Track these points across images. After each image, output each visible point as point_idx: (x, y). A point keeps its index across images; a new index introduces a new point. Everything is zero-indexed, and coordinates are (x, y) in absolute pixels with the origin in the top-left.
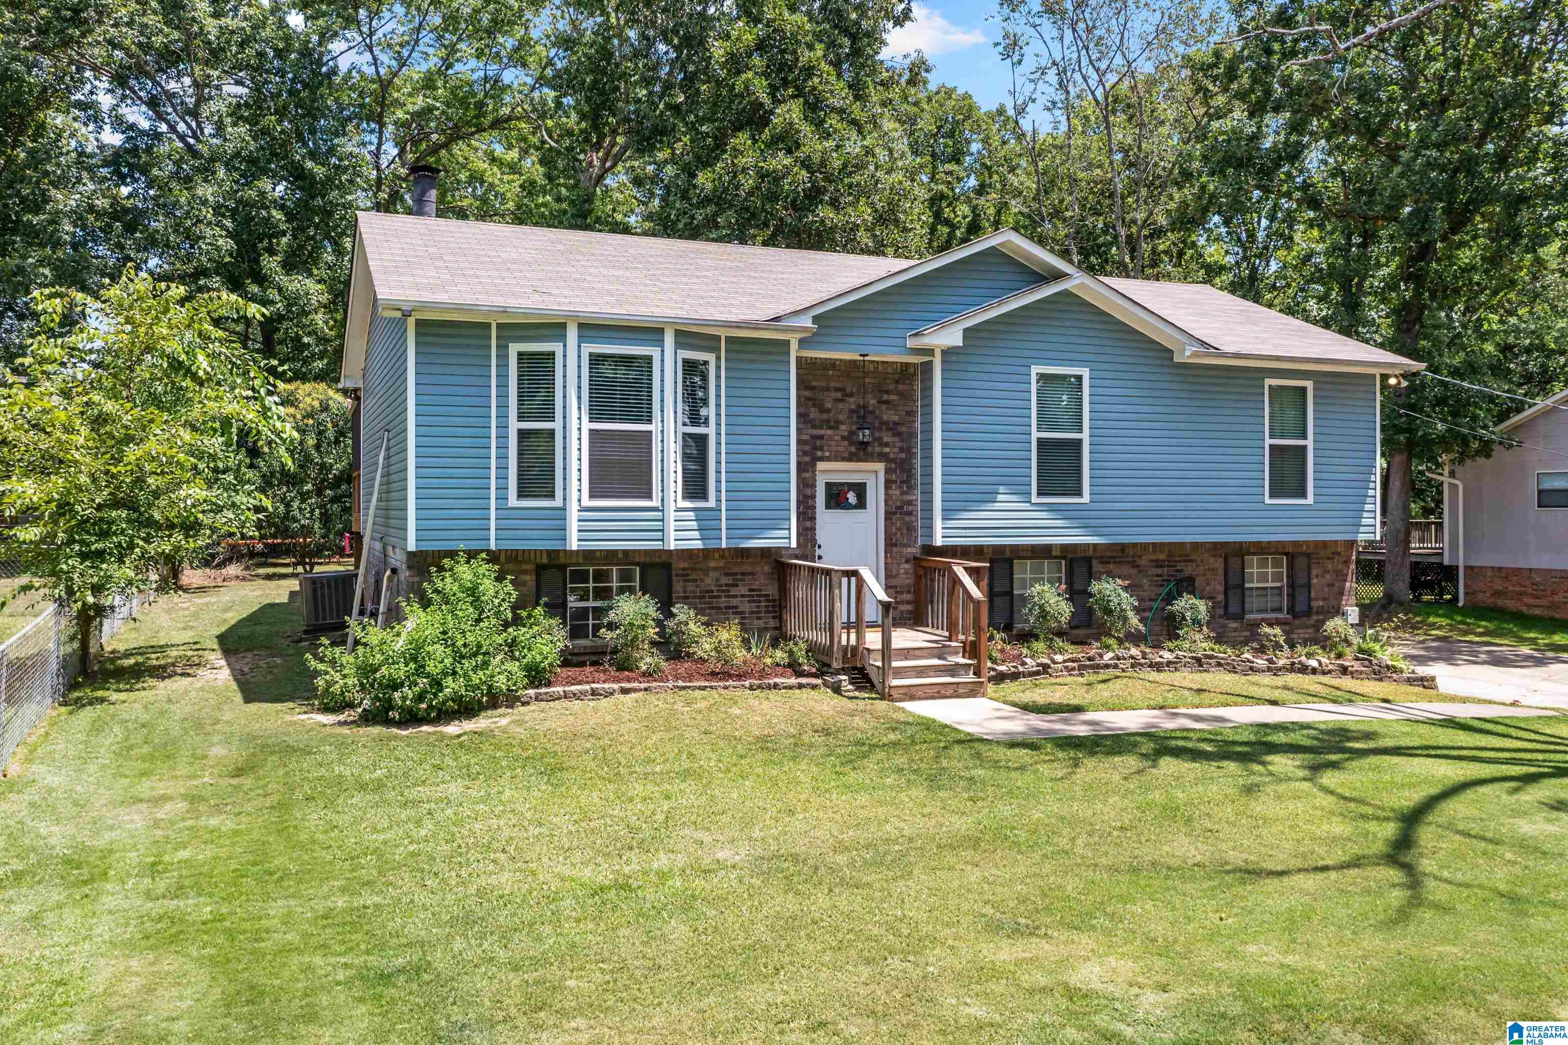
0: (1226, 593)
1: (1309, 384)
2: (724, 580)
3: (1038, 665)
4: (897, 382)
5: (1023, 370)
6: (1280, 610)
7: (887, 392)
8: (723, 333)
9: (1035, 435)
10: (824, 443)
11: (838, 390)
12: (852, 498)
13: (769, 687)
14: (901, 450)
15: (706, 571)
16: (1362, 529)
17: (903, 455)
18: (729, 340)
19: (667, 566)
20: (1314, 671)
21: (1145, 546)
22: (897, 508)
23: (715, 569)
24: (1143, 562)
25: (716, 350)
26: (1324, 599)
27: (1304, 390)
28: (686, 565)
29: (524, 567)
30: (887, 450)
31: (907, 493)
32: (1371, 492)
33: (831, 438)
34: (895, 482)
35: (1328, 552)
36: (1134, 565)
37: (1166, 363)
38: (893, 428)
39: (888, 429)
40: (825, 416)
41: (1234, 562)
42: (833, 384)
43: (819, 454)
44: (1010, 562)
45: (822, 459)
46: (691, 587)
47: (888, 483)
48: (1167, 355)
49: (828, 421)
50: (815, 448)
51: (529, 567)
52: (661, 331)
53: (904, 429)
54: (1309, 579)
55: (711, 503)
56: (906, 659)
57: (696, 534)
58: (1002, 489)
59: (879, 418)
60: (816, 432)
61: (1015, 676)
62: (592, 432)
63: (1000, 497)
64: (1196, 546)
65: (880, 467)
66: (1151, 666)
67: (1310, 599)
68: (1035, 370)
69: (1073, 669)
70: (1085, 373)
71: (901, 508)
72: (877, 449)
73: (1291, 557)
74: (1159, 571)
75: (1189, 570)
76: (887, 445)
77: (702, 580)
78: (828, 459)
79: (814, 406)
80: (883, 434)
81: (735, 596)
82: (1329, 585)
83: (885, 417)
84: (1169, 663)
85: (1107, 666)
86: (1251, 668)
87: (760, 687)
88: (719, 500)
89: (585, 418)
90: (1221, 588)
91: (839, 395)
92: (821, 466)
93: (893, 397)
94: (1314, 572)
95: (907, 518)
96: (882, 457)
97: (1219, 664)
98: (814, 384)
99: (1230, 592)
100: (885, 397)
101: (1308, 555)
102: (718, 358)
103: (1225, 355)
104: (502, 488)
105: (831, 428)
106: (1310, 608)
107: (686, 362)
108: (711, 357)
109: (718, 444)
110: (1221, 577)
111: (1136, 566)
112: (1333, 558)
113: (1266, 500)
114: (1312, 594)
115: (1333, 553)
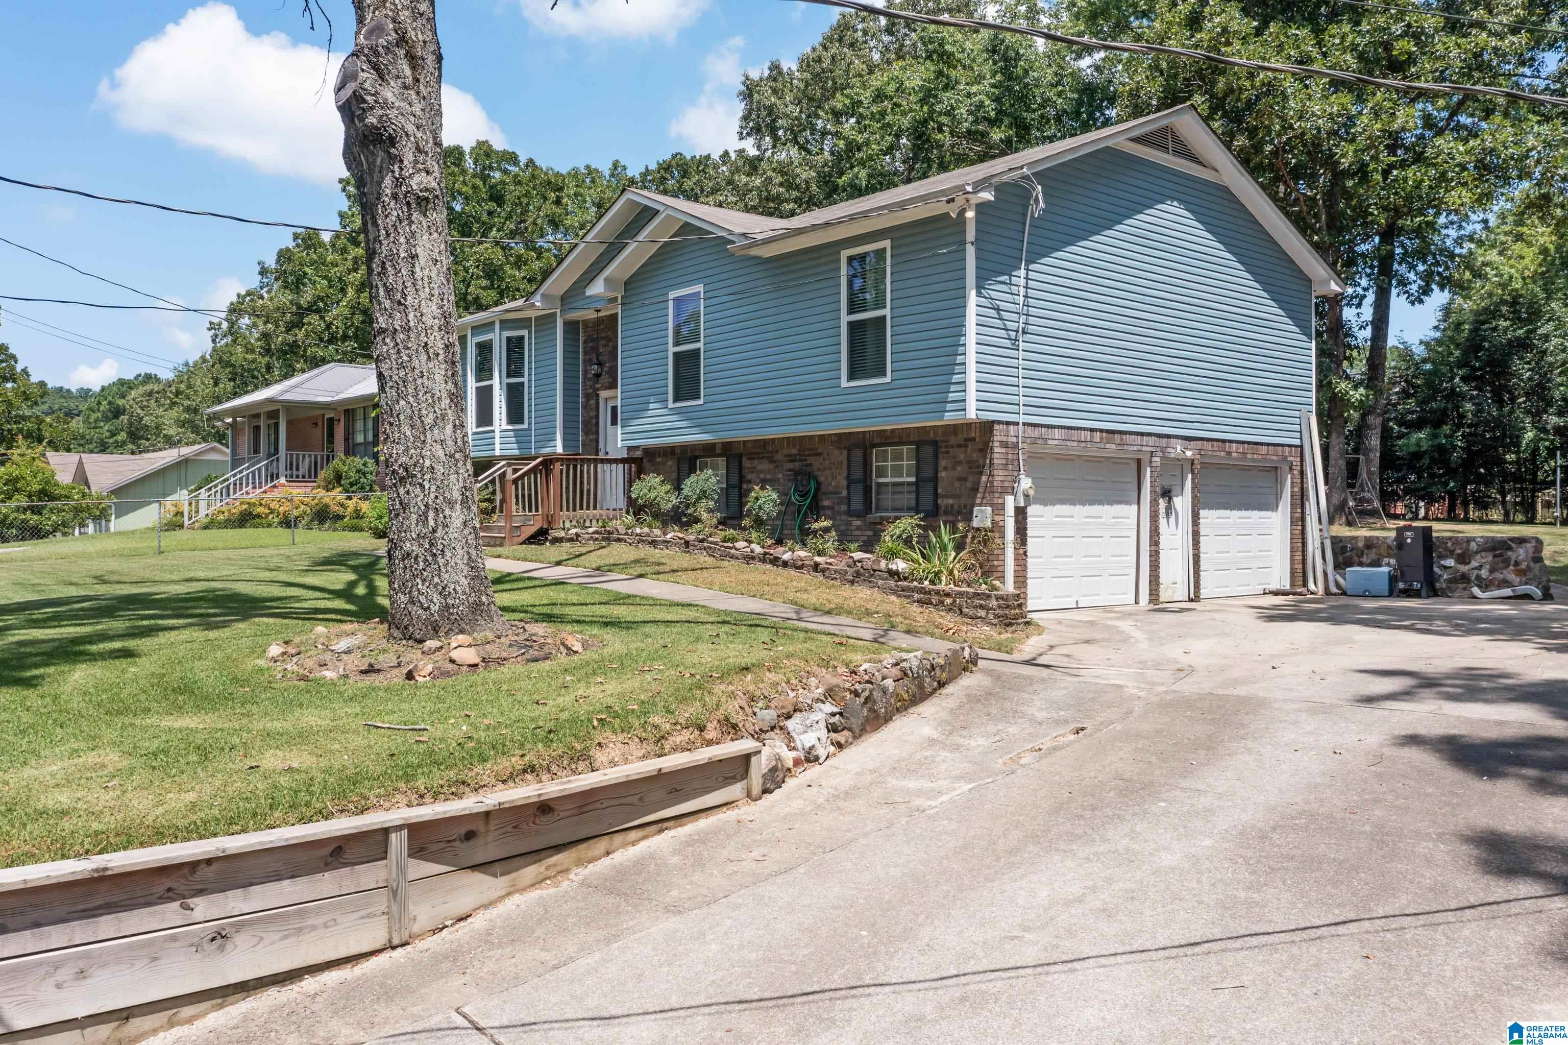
0: (848, 488)
1: (887, 246)
5: (666, 297)
8: (533, 315)
9: (672, 349)
10: (599, 378)
11: (604, 338)
16: (949, 407)
18: (536, 319)
24: (779, 457)
25: (529, 327)
26: (953, 496)
27: (882, 252)
32: (959, 359)
35: (960, 438)
36: (772, 460)
40: (599, 358)
41: (857, 453)
42: (602, 335)
54: (936, 472)
55: (525, 426)
57: (515, 446)
58: (652, 399)
62: (476, 388)
63: (652, 406)
67: (936, 495)
68: (672, 296)
70: (702, 288)
73: (919, 444)
75: (816, 464)
79: (594, 352)
82: (960, 479)
88: (530, 424)
89: (474, 382)
90: (845, 483)
92: (602, 395)
94: (943, 463)
99: (852, 486)
101: (936, 444)
102: (529, 332)
106: (937, 506)
107: (509, 339)
108: (525, 332)
109: (530, 387)
110: (845, 473)
111: (774, 462)
112: (966, 446)
113: (844, 383)
114: (940, 491)
115: (966, 440)
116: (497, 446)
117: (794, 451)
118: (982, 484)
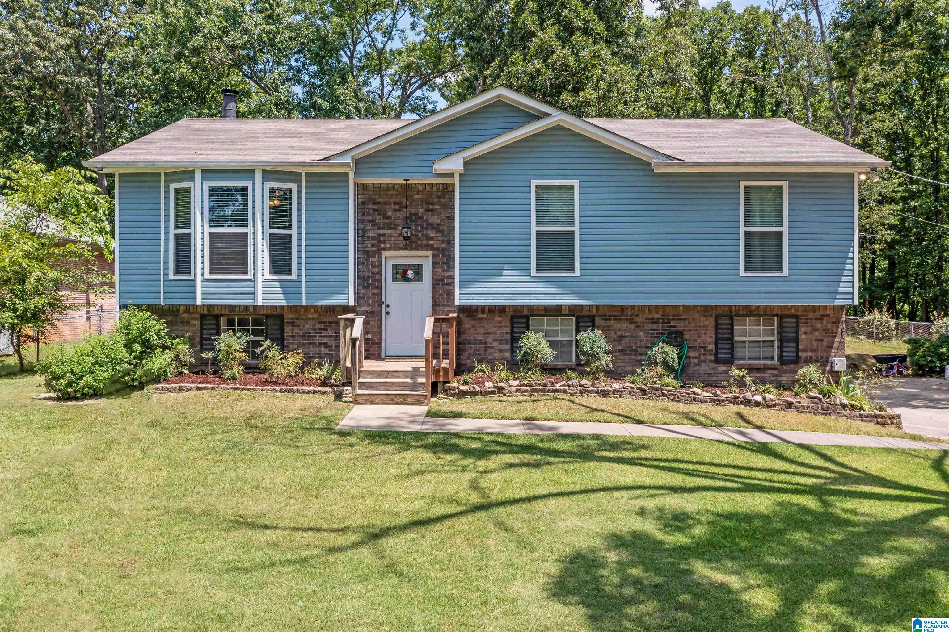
0: (716, 344)
1: (785, 184)
2: (318, 326)
3: (495, 387)
4: (440, 197)
5: (526, 184)
6: (772, 358)
7: (432, 204)
8: (303, 170)
9: (534, 229)
10: (386, 238)
11: (395, 203)
12: (410, 274)
13: (293, 392)
14: (443, 242)
15: (306, 320)
16: (840, 296)
17: (444, 246)
18: (307, 174)
19: (281, 317)
20: (758, 404)
21: (642, 308)
22: (440, 280)
23: (313, 319)
24: (639, 320)
25: (297, 181)
26: (811, 351)
27: (780, 188)
28: (293, 316)
29: (194, 316)
30: (432, 242)
31: (447, 271)
32: (848, 267)
33: (391, 235)
34: (438, 263)
35: (818, 314)
36: (631, 321)
37: (650, 173)
38: (437, 228)
39: (433, 228)
40: (387, 221)
41: (725, 321)
42: (392, 200)
43: (383, 246)
44: (527, 318)
45: (385, 249)
46: (296, 330)
47: (434, 263)
48: (646, 167)
49: (389, 224)
50: (380, 242)
51: (197, 316)
52: (253, 171)
53: (445, 228)
54: (797, 334)
55: (294, 277)
56: (387, 377)
57: (281, 296)
58: (506, 267)
59: (427, 221)
60: (381, 232)
61: (474, 394)
62: (210, 234)
63: (505, 272)
64: (688, 308)
65: (430, 253)
66: (597, 392)
67: (798, 350)
68: (534, 184)
69: (526, 391)
70: (576, 184)
71: (443, 280)
72: (425, 242)
73: (781, 318)
74: (655, 326)
75: (681, 326)
76: (432, 239)
77: (303, 326)
78: (390, 249)
79: (379, 214)
80: (429, 232)
81: (326, 336)
82: (817, 340)
83: (430, 221)
84: (614, 391)
85: (557, 391)
86: (695, 399)
87: (286, 391)
88: (299, 275)
89: (206, 226)
90: (712, 340)
91: (397, 207)
92: (385, 253)
93: (436, 207)
94: (802, 329)
95: (447, 287)
96: (428, 247)
97: (663, 394)
98: (379, 200)
99: (720, 344)
100: (431, 207)
101: (796, 317)
102: (299, 187)
103: (686, 164)
104: (166, 269)
105: (390, 228)
106: (798, 357)
107: (273, 190)
108: (294, 187)
109: (299, 240)
110: (711, 332)
111: (635, 323)
112: (822, 319)
113: (743, 273)
114: (800, 347)
115: (822, 315)
116: (260, 296)
117: (656, 316)
118: (836, 344)
